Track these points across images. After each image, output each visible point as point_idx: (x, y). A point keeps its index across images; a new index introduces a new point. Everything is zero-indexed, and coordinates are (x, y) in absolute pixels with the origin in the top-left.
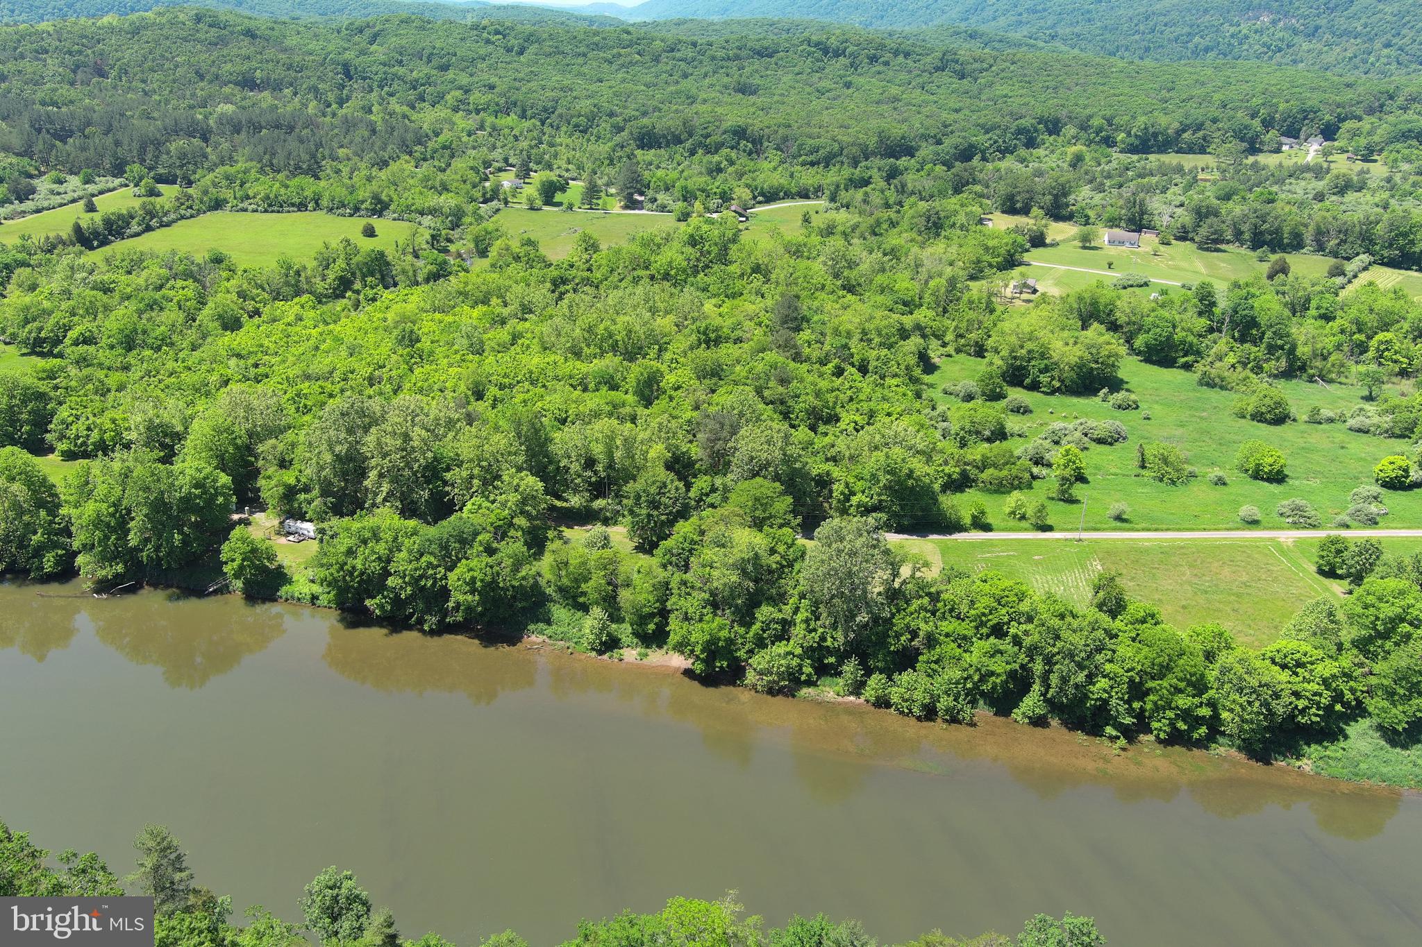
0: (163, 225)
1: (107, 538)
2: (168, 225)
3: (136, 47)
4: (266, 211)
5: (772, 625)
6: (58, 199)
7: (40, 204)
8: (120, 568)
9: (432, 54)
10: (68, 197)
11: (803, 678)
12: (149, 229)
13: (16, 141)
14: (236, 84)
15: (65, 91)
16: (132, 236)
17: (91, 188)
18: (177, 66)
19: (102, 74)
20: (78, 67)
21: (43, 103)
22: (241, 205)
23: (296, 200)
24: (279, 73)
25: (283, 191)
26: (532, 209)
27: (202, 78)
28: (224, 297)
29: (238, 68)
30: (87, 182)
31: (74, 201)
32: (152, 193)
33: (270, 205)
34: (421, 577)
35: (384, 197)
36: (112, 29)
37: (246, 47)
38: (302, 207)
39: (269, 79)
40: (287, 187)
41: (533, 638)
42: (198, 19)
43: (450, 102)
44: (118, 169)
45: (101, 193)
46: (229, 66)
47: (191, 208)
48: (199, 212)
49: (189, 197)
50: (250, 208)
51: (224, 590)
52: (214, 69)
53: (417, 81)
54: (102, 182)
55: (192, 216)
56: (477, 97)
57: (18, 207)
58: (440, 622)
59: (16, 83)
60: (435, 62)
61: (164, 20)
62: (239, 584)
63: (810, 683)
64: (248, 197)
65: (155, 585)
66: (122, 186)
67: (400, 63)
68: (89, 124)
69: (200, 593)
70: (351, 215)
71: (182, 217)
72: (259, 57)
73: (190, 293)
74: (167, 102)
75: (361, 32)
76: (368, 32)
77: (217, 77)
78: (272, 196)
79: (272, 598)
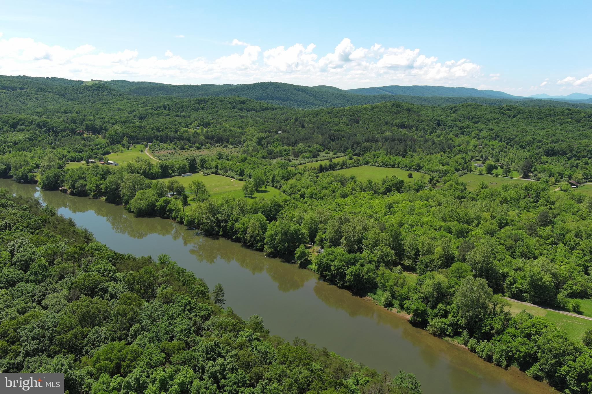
0: (347, 168)
1: (271, 241)
2: (348, 168)
3: (370, 114)
4: (381, 166)
5: (441, 311)
6: (324, 158)
7: (318, 159)
8: (272, 250)
9: (474, 117)
10: (327, 158)
11: (447, 333)
12: (342, 168)
13: (321, 141)
14: (398, 126)
15: (344, 127)
16: (336, 170)
17: (335, 156)
18: (380, 120)
19: (358, 122)
20: (351, 120)
21: (335, 131)
22: (374, 164)
23: (392, 164)
24: (414, 123)
25: (389, 160)
26: (481, 174)
27: (386, 123)
28: (347, 189)
29: (399, 121)
30: (335, 154)
31: (328, 159)
32: (351, 158)
33: (383, 165)
34: (340, 268)
35: (421, 165)
36: (366, 109)
37: (406, 114)
38: (393, 166)
39: (409, 125)
40: (390, 159)
41: (368, 298)
42: (394, 105)
43: (473, 135)
44: (345, 151)
45: (337, 157)
46: (397, 121)
47: (358, 164)
48: (360, 165)
49: (359, 160)
50: (376, 165)
51: (295, 263)
52: (392, 121)
53: (463, 127)
54: (339, 154)
55: (357, 166)
56: (484, 134)
57: (313, 159)
58: (343, 284)
59: (331, 125)
60: (473, 121)
61: (382, 105)
62: (299, 262)
63: (449, 336)
64: (377, 162)
65: (280, 258)
66: (344, 156)
67: (460, 120)
68: (344, 137)
69: (289, 262)
70: (408, 170)
71: (354, 166)
72: (408, 117)
73: (338, 186)
74: (372, 131)
75: (452, 109)
76: (454, 109)
77: (392, 124)
78: (384, 162)
79: (305, 268)
